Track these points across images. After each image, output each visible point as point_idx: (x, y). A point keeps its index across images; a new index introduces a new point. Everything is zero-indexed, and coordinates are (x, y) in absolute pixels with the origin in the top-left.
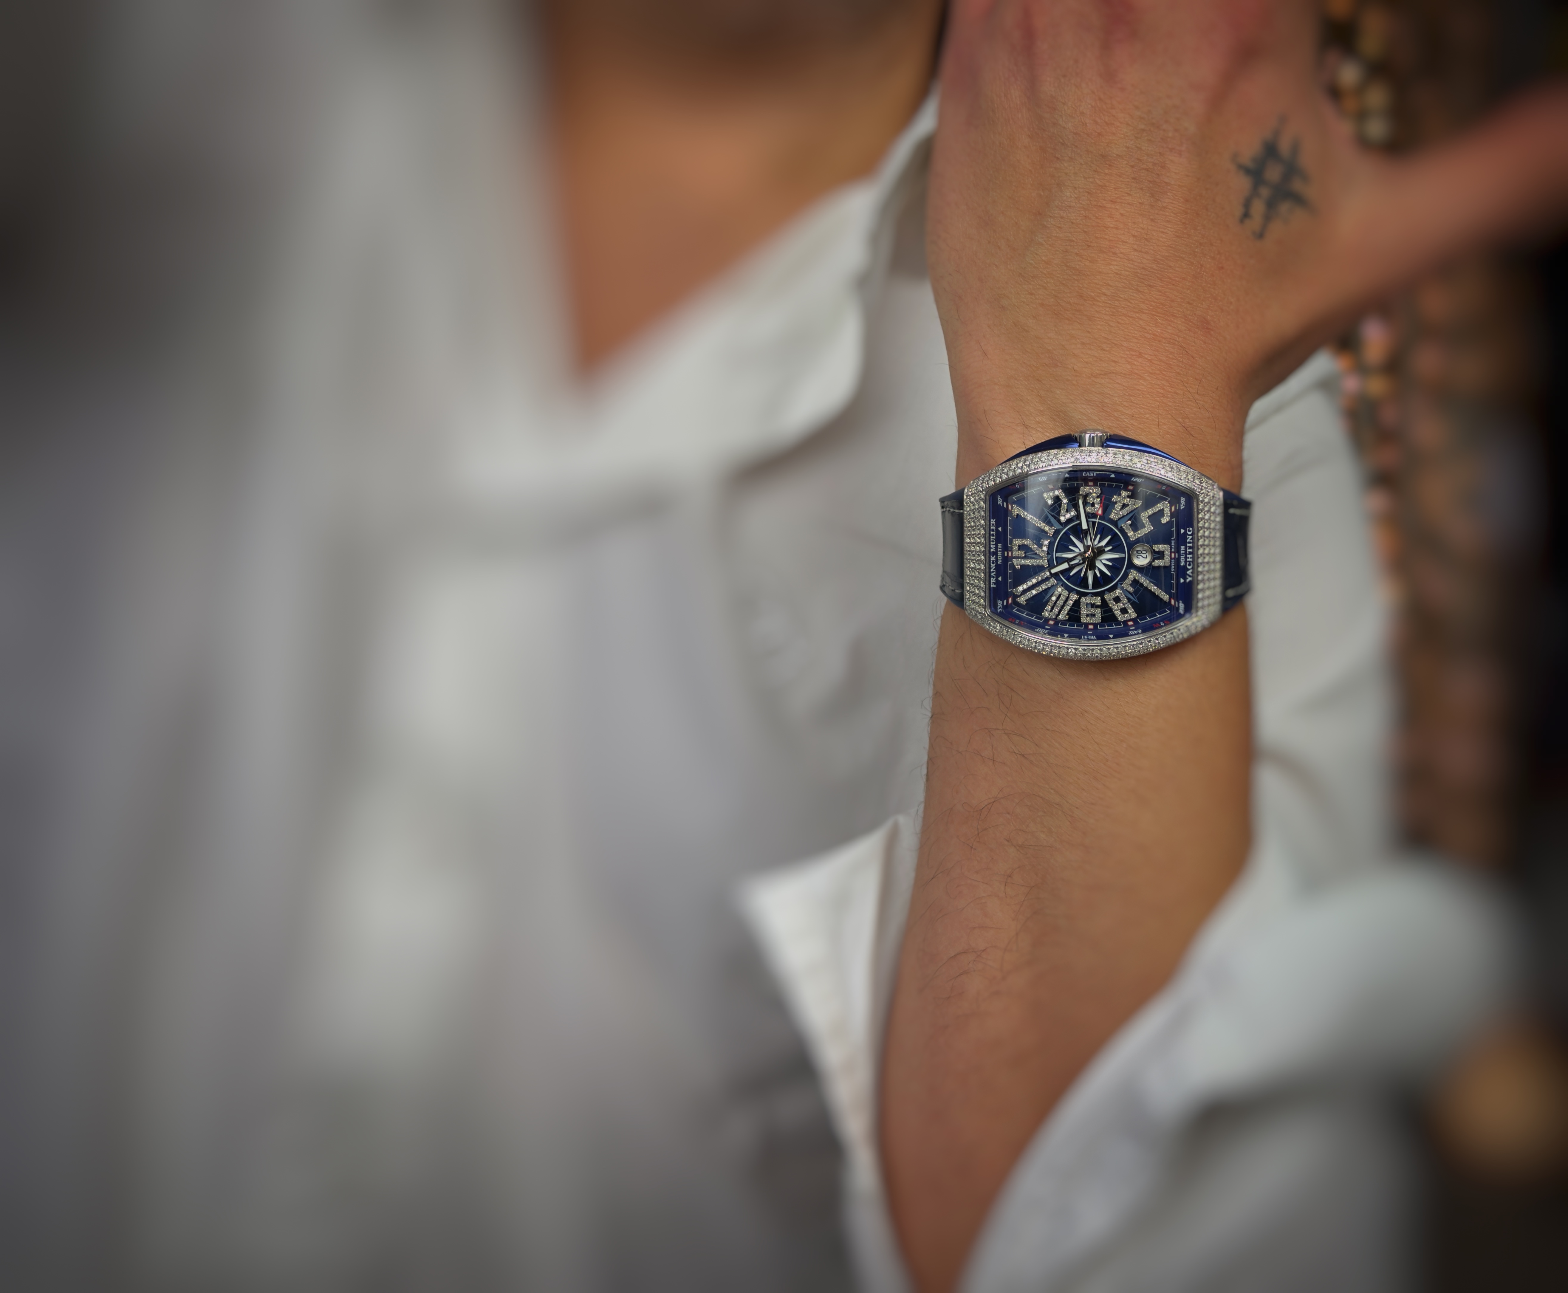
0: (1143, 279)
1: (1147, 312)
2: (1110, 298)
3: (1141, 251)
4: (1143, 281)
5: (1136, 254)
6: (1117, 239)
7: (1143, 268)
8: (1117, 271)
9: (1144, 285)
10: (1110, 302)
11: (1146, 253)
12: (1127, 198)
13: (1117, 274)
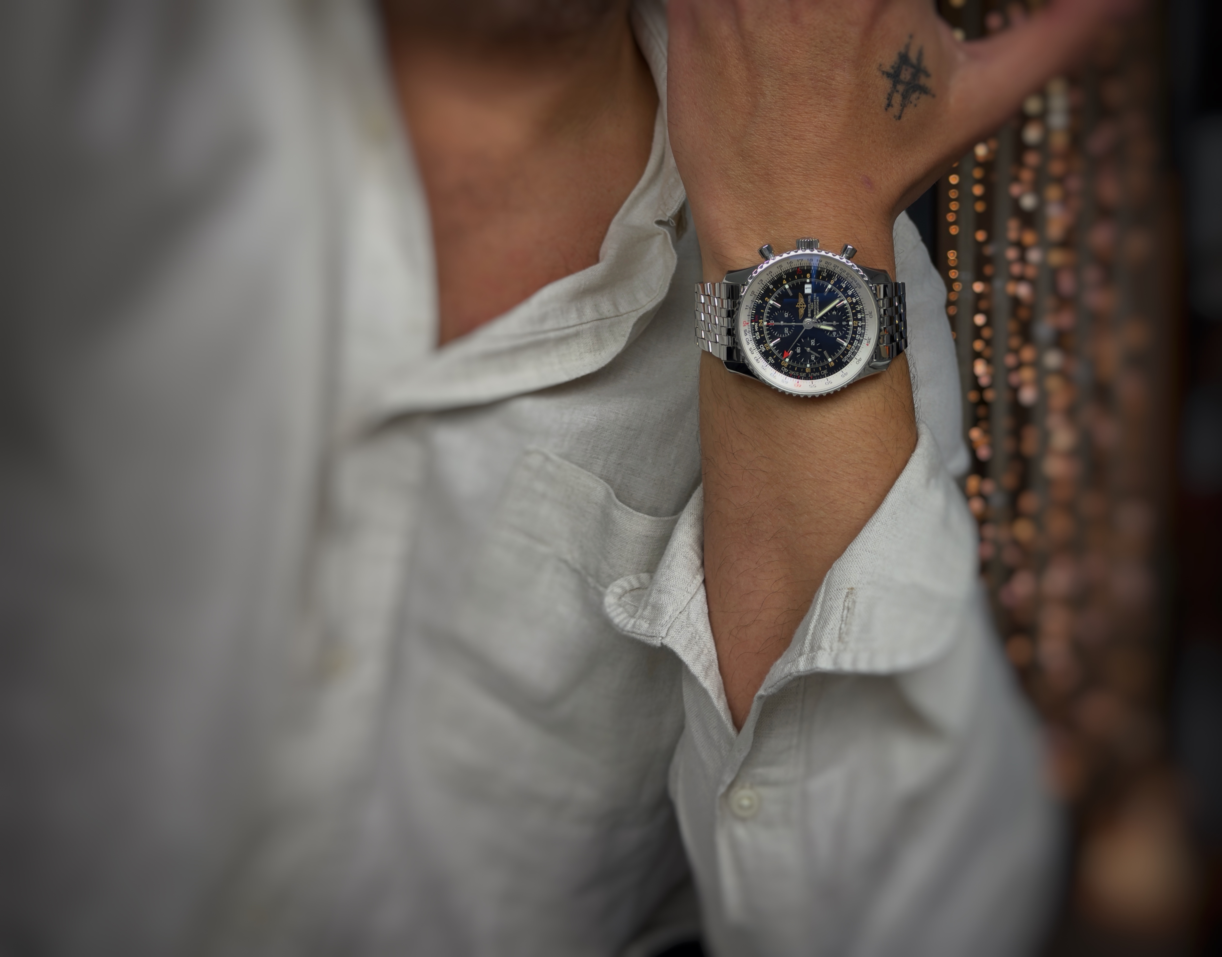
0: (824, 155)
1: (828, 176)
2: (803, 169)
3: (821, 137)
4: (824, 156)
5: (818, 138)
6: (805, 130)
10: (803, 172)
11: (825, 138)
12: (809, 101)
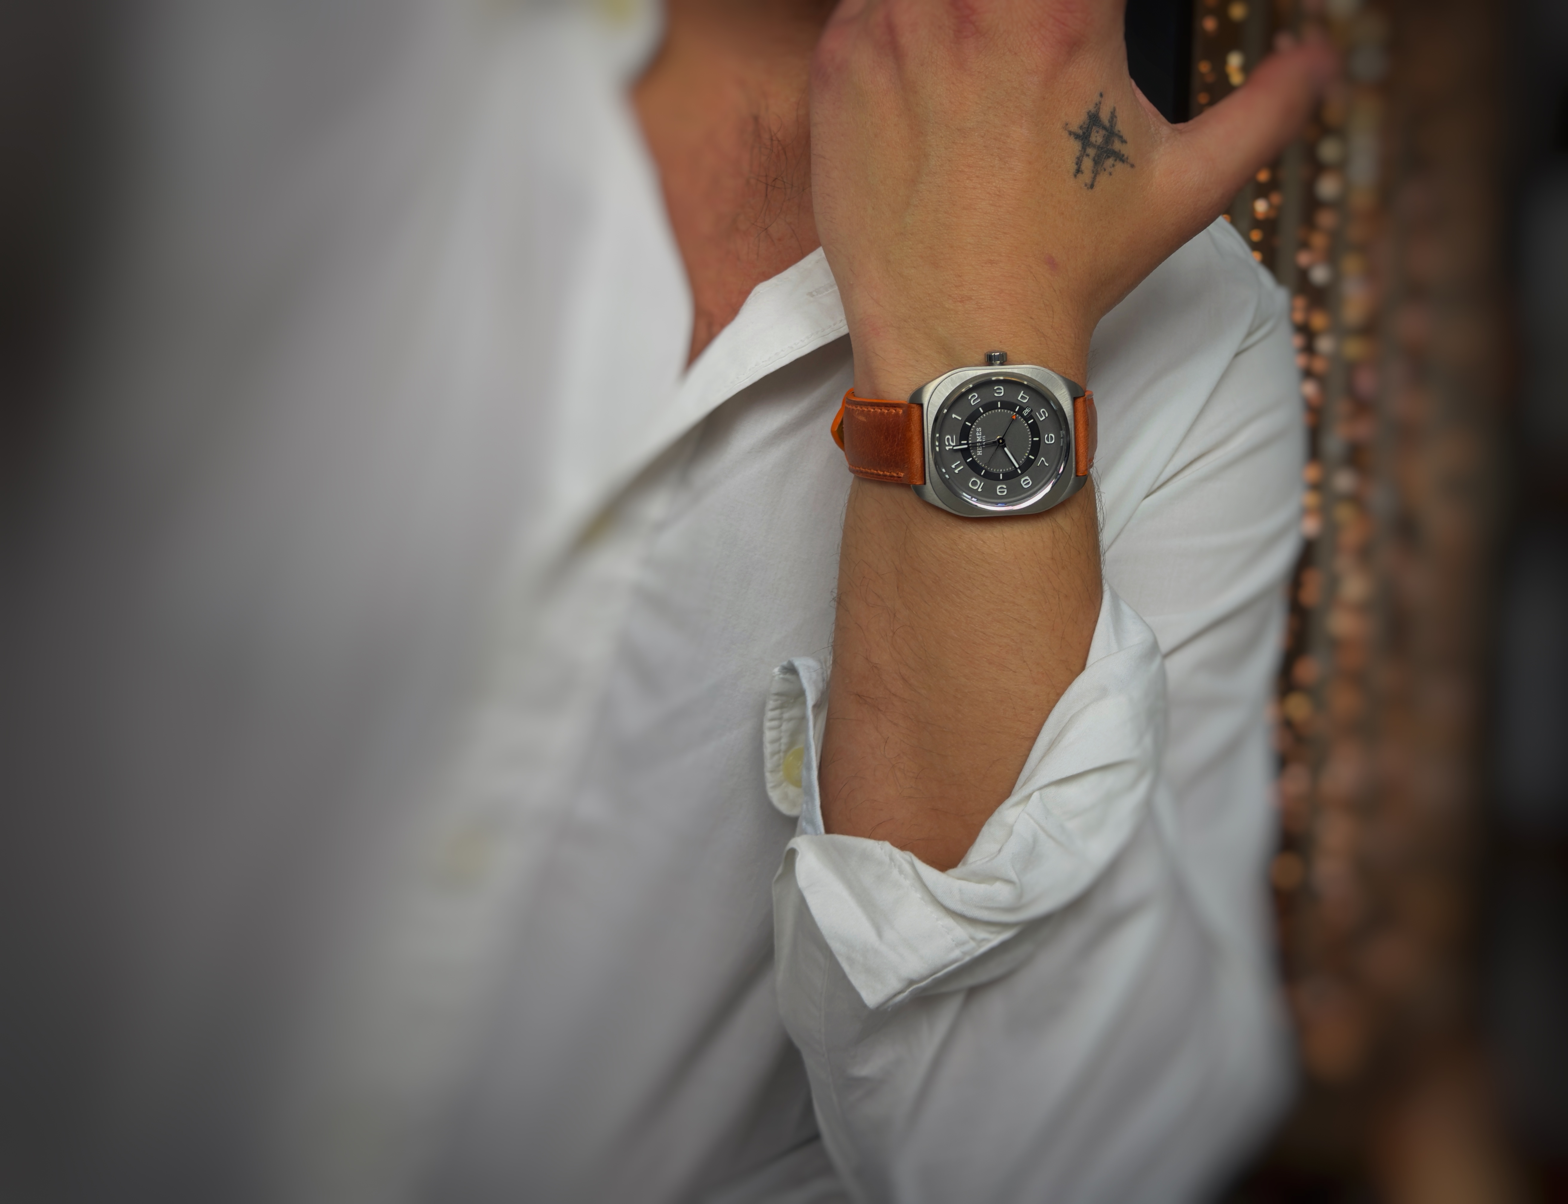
7: (999, 219)
8: (978, 224)
9: (1001, 233)
13: (978, 225)
